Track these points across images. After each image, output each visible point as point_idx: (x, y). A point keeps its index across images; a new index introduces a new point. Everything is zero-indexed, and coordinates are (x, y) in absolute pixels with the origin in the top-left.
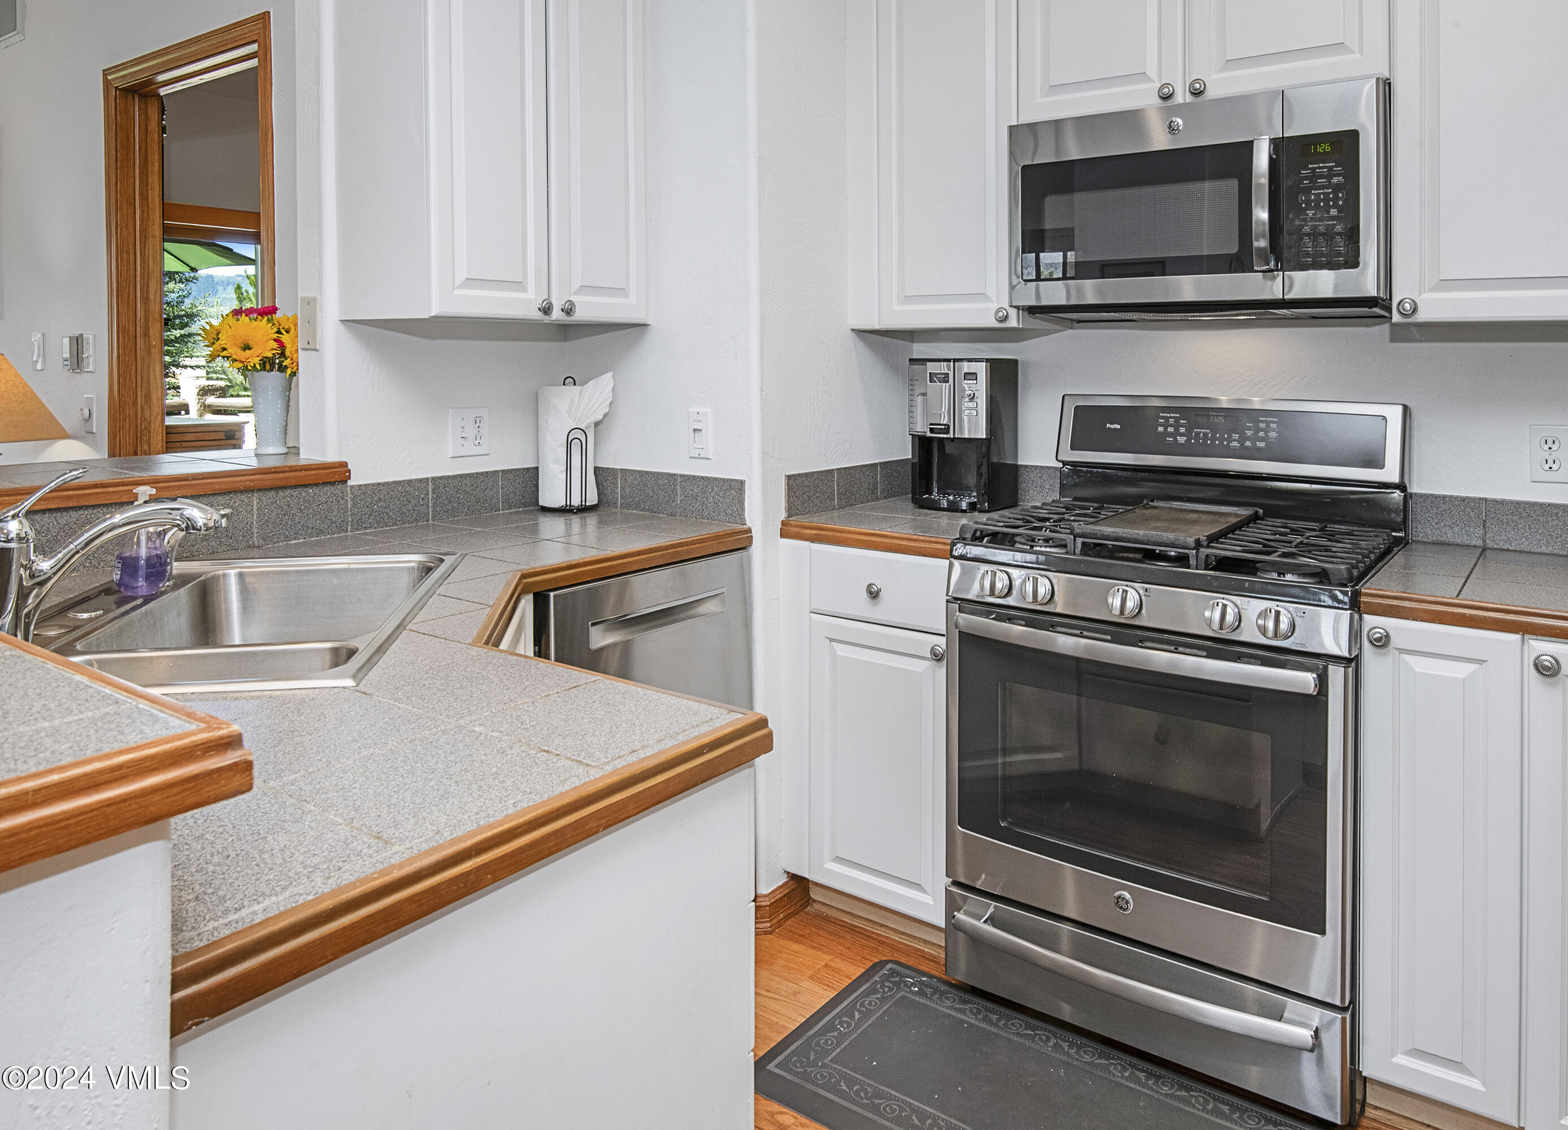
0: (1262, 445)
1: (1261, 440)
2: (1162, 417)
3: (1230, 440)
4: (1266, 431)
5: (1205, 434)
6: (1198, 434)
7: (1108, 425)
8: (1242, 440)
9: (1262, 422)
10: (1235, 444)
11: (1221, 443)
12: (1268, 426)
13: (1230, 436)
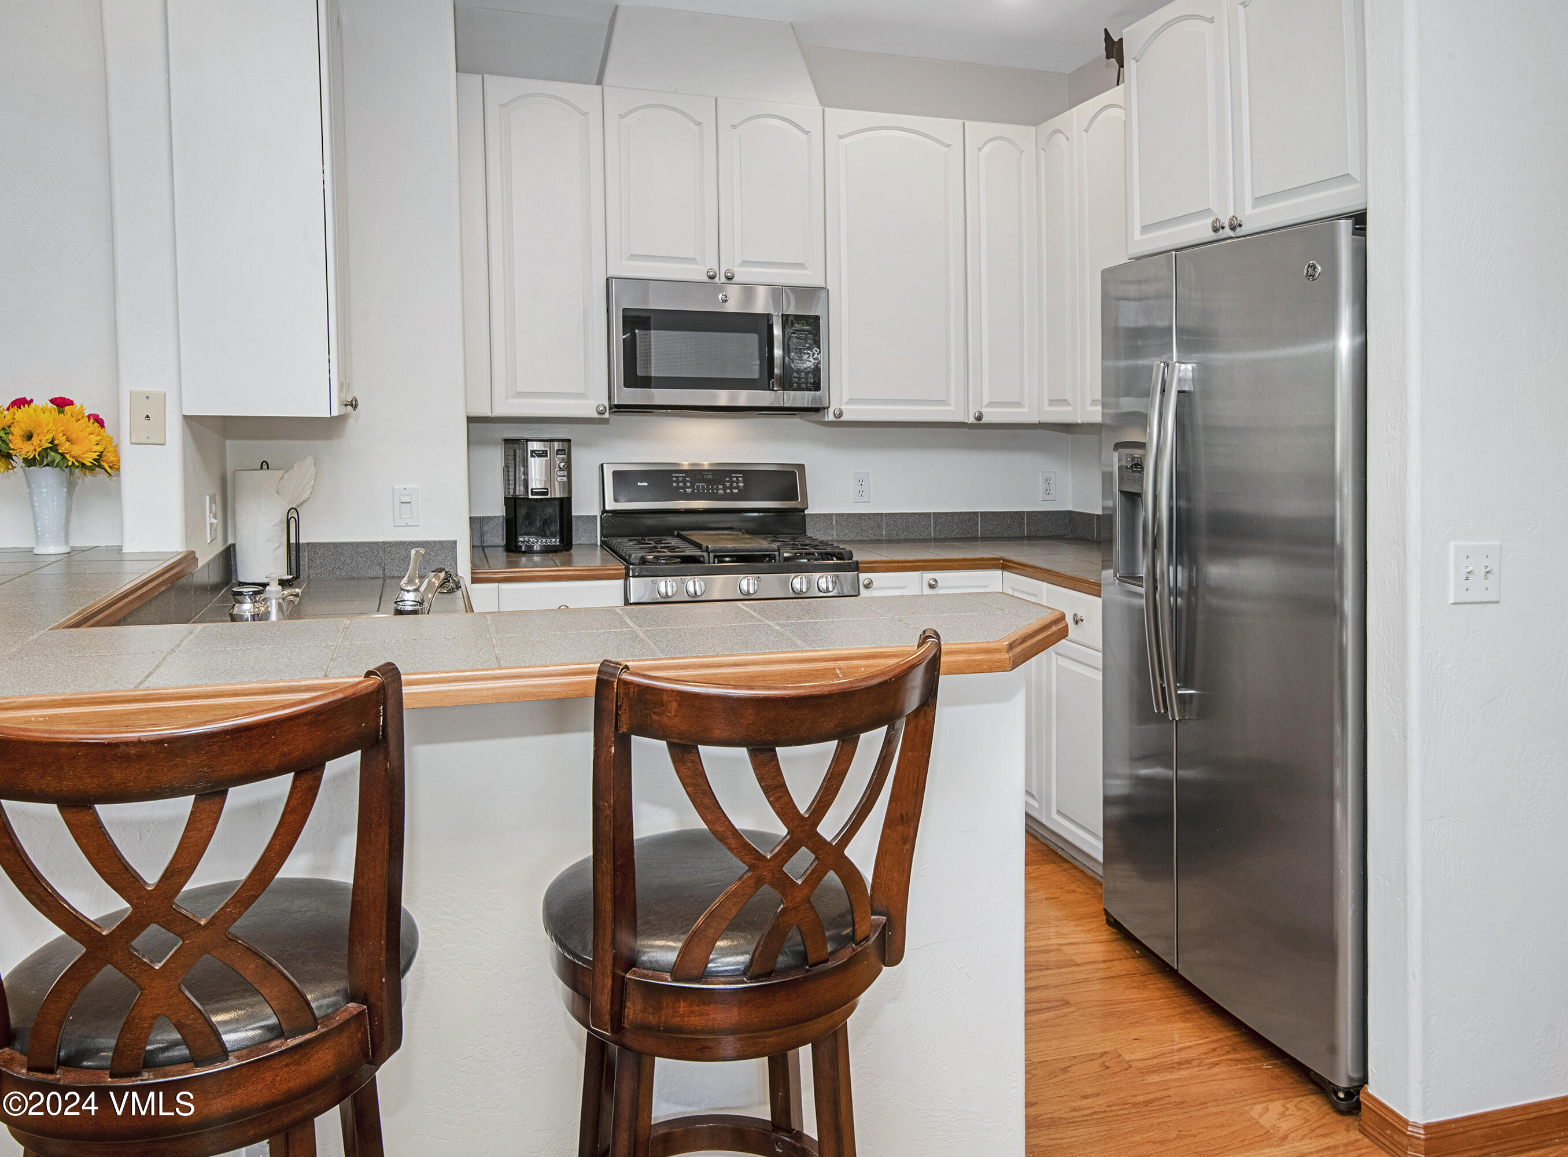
0: (736, 491)
1: (735, 488)
2: (675, 477)
3: (718, 489)
4: (737, 482)
5: (703, 486)
6: (698, 486)
7: (639, 484)
8: (725, 488)
9: (734, 477)
10: (721, 492)
11: (713, 491)
12: (737, 479)
13: (717, 487)
